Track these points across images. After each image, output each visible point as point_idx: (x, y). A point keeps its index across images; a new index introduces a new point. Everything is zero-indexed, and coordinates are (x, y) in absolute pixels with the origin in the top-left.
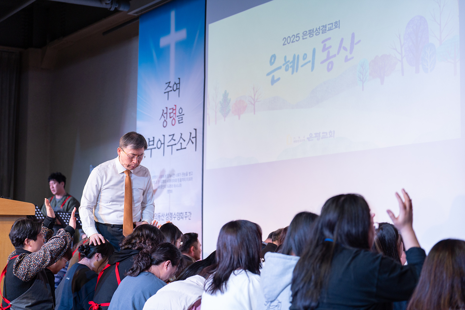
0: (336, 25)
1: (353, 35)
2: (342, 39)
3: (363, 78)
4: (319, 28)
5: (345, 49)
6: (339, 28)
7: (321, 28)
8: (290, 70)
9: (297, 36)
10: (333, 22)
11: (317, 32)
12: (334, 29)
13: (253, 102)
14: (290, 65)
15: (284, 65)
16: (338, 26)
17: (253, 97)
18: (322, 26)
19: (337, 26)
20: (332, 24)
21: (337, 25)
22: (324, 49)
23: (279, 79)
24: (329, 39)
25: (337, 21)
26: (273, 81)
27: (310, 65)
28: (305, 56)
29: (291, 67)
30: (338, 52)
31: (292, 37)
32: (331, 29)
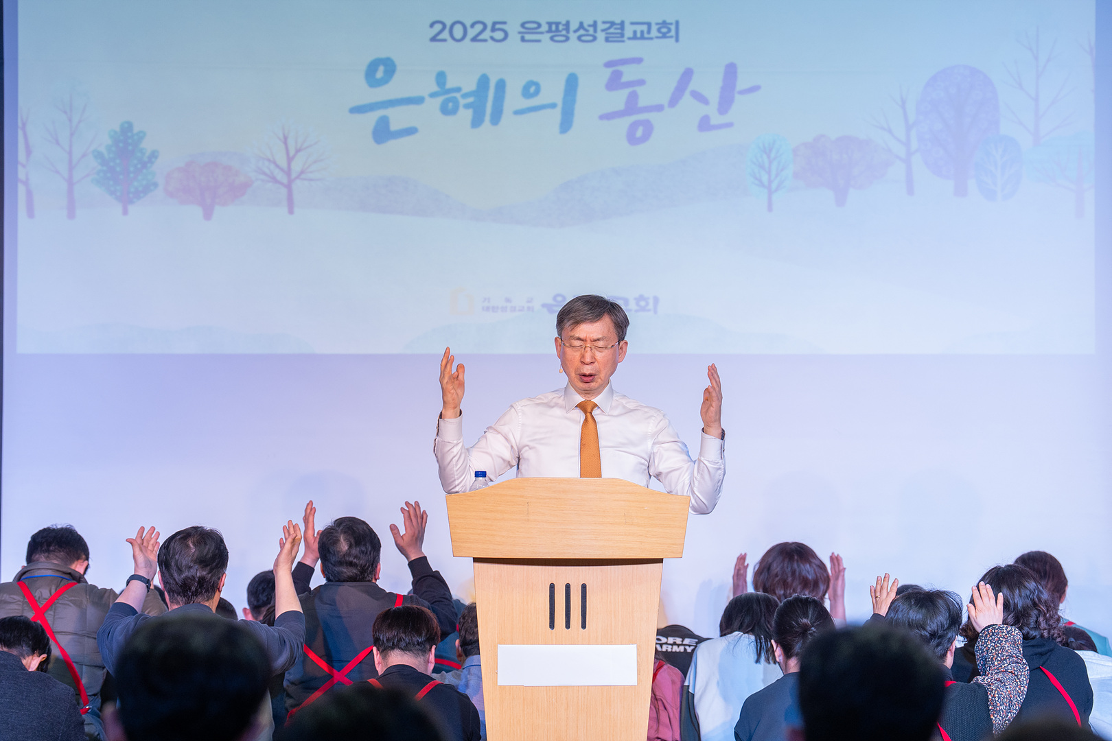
0: (664, 30)
1: (731, 71)
2: (688, 74)
3: (770, 182)
4: (595, 25)
5: (700, 98)
6: (677, 40)
7: (600, 26)
8: (466, 115)
9: (496, 26)
10: (655, 19)
11: (582, 32)
12: (656, 40)
13: (280, 176)
14: (462, 102)
15: (433, 95)
16: (673, 34)
17: (284, 164)
18: (604, 23)
19: (668, 35)
20: (649, 25)
21: (668, 30)
22: (614, 82)
23: (411, 131)
24: (638, 61)
25: (668, 21)
26: (382, 133)
27: (556, 115)
28: (531, 89)
29: (467, 106)
30: (674, 102)
31: (473, 26)
32: (642, 38)
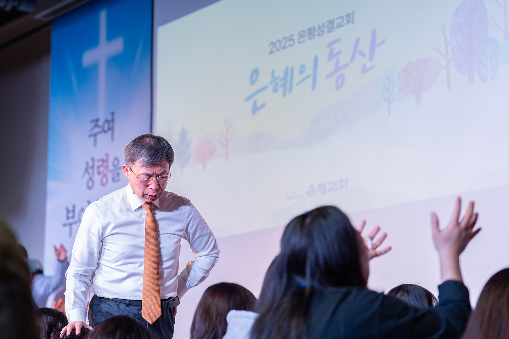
1: (374, 33)
2: (358, 41)
3: (389, 97)
4: (323, 26)
5: (362, 54)
6: (353, 23)
7: (326, 25)
8: (281, 90)
9: (291, 39)
10: (344, 14)
11: (319, 30)
12: (345, 25)
13: (224, 142)
14: (280, 84)
15: (270, 83)
16: (351, 19)
17: (225, 134)
18: (327, 22)
19: (350, 21)
20: (342, 17)
21: (349, 18)
22: (331, 56)
23: (263, 105)
24: (338, 40)
25: (350, 13)
26: (255, 109)
27: (309, 81)
28: (302, 69)
29: (281, 86)
30: (352, 60)
31: (283, 41)
32: (341, 26)
